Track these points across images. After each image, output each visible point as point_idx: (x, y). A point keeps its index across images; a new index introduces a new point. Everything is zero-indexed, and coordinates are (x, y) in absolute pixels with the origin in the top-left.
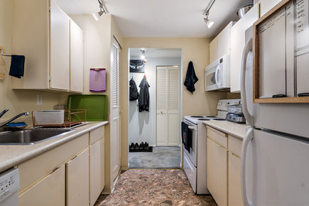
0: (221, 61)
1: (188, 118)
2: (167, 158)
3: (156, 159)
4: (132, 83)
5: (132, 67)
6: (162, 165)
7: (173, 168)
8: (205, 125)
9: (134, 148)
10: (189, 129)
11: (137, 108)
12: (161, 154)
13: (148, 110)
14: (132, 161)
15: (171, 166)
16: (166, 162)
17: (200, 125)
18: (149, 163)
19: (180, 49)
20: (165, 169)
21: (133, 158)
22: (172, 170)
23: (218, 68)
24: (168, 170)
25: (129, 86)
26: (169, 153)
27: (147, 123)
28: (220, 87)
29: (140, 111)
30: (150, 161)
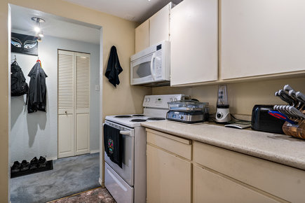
0: (159, 47)
1: (112, 118)
2: (77, 174)
3: (60, 180)
4: (15, 69)
5: (15, 44)
6: (72, 189)
7: (89, 189)
8: (144, 127)
9: (20, 169)
10: (121, 135)
11: (25, 108)
12: (68, 169)
13: (44, 110)
14: (15, 194)
15: (86, 186)
16: (78, 181)
17: (138, 129)
18: (49, 191)
19: (100, 28)
20: (78, 194)
21: (19, 189)
22: (89, 193)
23: (153, 56)
24: (83, 194)
25: (10, 73)
26: (78, 165)
27: (43, 128)
28: (156, 80)
29: (29, 112)
30: (51, 186)
